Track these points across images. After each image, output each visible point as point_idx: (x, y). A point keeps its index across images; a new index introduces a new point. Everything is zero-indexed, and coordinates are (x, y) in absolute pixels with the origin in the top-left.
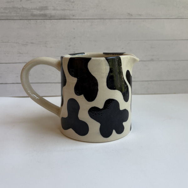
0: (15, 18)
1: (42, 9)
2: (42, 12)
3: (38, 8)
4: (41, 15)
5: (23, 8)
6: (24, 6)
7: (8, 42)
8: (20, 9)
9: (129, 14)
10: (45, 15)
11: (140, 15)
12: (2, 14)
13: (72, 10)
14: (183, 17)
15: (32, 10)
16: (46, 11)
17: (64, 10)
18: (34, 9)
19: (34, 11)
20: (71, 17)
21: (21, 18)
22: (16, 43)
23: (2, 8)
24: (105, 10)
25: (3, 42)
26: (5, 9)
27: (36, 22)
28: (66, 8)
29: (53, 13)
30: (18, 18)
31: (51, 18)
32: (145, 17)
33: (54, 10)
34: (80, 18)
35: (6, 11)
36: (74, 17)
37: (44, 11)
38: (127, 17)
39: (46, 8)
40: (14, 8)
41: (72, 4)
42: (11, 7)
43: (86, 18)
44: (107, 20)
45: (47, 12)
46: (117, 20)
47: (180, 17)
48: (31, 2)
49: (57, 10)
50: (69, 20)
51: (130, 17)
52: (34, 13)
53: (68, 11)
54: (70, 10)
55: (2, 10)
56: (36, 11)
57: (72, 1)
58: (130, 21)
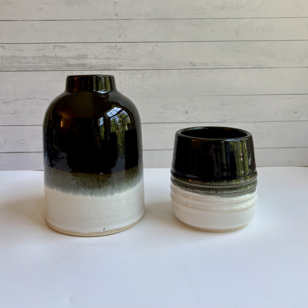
0: (46, 69)
1: (80, 57)
2: (80, 62)
3: (75, 56)
4: (78, 65)
5: (57, 57)
6: (57, 55)
7: (34, 99)
8: (52, 57)
9: (191, 63)
10: (84, 65)
11: (206, 64)
12: (30, 65)
13: (118, 59)
14: (262, 67)
15: (67, 59)
16: (84, 60)
17: (108, 58)
18: (70, 58)
19: (70, 60)
20: (117, 68)
21: (53, 69)
22: (45, 100)
23: (30, 57)
24: (160, 58)
25: (29, 99)
26: (34, 58)
28: (111, 57)
29: (94, 62)
30: (49, 69)
31: (91, 68)
32: (212, 67)
33: (95, 58)
34: (128, 68)
35: (35, 61)
36: (121, 68)
37: (82, 60)
38: (189, 67)
39: (84, 57)
40: (45, 56)
41: (118, 52)
42: (41, 55)
43: (136, 68)
44: (162, 71)
45: (86, 61)
46: (175, 71)
47: (258, 67)
48: (67, 50)
49: (99, 59)
50: (114, 71)
51: (193, 66)
52: (70, 62)
53: (113, 60)
54: (115, 59)
55: (30, 60)
56: (72, 60)
57: (118, 47)
58: (193, 72)
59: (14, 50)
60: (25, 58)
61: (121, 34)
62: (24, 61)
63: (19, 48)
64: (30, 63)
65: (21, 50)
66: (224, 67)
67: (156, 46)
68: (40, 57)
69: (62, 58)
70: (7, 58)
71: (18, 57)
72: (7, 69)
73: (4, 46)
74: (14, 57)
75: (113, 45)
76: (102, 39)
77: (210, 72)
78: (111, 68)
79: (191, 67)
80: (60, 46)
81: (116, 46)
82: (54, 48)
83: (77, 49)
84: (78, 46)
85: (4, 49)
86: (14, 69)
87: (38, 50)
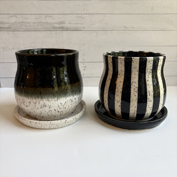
0: (41, 30)
1: (60, 23)
2: (61, 26)
3: (58, 22)
4: (59, 28)
5: (47, 23)
6: (48, 21)
8: (45, 23)
9: (125, 27)
10: (63, 28)
11: (133, 28)
12: (32, 27)
13: (82, 24)
14: (165, 30)
15: (53, 24)
16: (63, 25)
17: (77, 24)
18: (55, 23)
19: (55, 24)
20: (82, 29)
21: (45, 30)
23: (31, 23)
24: (107, 24)
26: (34, 23)
27: (56, 32)
28: (79, 23)
29: (69, 26)
30: (43, 30)
31: (67, 30)
32: (137, 29)
33: (69, 24)
34: (88, 30)
35: (35, 25)
36: (84, 29)
37: (62, 25)
39: (63, 22)
40: (40, 22)
41: (82, 20)
42: (38, 22)
43: (93, 29)
45: (64, 25)
46: (115, 31)
47: (163, 30)
48: (53, 18)
49: (72, 24)
50: (80, 31)
52: (55, 26)
53: (80, 25)
54: (81, 24)
55: (32, 24)
56: (56, 24)
57: (83, 17)
58: (126, 32)
59: (22, 18)
60: (29, 23)
61: (85, 9)
62: (28, 25)
63: (25, 17)
64: (32, 26)
65: (26, 18)
66: (144, 29)
67: (105, 16)
68: (38, 23)
69: (50, 23)
70: (18, 23)
71: (25, 23)
72: (19, 30)
73: (16, 16)
74: (22, 22)
75: (80, 15)
76: (73, 12)
77: (136, 32)
78: (79, 29)
79: (125, 29)
80: (49, 16)
81: (82, 16)
82: (46, 18)
83: (59, 18)
84: (60, 16)
85: (17, 18)
86: (23, 30)
87: (36, 18)
